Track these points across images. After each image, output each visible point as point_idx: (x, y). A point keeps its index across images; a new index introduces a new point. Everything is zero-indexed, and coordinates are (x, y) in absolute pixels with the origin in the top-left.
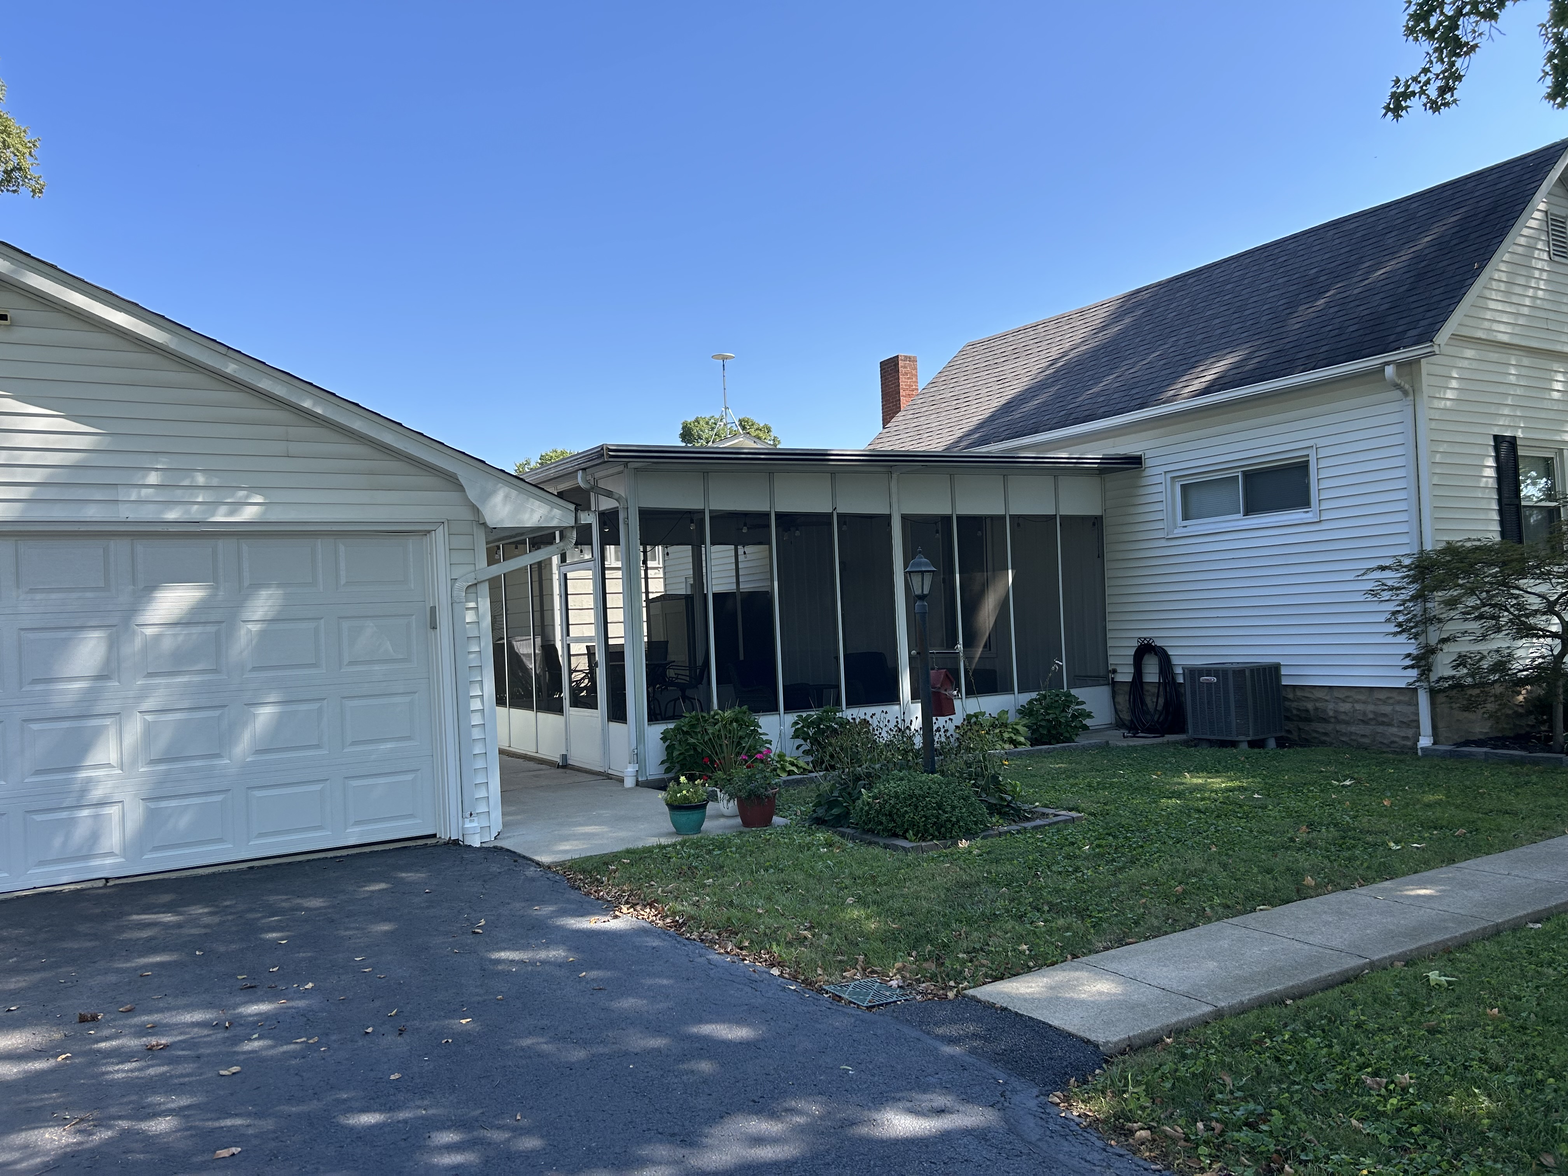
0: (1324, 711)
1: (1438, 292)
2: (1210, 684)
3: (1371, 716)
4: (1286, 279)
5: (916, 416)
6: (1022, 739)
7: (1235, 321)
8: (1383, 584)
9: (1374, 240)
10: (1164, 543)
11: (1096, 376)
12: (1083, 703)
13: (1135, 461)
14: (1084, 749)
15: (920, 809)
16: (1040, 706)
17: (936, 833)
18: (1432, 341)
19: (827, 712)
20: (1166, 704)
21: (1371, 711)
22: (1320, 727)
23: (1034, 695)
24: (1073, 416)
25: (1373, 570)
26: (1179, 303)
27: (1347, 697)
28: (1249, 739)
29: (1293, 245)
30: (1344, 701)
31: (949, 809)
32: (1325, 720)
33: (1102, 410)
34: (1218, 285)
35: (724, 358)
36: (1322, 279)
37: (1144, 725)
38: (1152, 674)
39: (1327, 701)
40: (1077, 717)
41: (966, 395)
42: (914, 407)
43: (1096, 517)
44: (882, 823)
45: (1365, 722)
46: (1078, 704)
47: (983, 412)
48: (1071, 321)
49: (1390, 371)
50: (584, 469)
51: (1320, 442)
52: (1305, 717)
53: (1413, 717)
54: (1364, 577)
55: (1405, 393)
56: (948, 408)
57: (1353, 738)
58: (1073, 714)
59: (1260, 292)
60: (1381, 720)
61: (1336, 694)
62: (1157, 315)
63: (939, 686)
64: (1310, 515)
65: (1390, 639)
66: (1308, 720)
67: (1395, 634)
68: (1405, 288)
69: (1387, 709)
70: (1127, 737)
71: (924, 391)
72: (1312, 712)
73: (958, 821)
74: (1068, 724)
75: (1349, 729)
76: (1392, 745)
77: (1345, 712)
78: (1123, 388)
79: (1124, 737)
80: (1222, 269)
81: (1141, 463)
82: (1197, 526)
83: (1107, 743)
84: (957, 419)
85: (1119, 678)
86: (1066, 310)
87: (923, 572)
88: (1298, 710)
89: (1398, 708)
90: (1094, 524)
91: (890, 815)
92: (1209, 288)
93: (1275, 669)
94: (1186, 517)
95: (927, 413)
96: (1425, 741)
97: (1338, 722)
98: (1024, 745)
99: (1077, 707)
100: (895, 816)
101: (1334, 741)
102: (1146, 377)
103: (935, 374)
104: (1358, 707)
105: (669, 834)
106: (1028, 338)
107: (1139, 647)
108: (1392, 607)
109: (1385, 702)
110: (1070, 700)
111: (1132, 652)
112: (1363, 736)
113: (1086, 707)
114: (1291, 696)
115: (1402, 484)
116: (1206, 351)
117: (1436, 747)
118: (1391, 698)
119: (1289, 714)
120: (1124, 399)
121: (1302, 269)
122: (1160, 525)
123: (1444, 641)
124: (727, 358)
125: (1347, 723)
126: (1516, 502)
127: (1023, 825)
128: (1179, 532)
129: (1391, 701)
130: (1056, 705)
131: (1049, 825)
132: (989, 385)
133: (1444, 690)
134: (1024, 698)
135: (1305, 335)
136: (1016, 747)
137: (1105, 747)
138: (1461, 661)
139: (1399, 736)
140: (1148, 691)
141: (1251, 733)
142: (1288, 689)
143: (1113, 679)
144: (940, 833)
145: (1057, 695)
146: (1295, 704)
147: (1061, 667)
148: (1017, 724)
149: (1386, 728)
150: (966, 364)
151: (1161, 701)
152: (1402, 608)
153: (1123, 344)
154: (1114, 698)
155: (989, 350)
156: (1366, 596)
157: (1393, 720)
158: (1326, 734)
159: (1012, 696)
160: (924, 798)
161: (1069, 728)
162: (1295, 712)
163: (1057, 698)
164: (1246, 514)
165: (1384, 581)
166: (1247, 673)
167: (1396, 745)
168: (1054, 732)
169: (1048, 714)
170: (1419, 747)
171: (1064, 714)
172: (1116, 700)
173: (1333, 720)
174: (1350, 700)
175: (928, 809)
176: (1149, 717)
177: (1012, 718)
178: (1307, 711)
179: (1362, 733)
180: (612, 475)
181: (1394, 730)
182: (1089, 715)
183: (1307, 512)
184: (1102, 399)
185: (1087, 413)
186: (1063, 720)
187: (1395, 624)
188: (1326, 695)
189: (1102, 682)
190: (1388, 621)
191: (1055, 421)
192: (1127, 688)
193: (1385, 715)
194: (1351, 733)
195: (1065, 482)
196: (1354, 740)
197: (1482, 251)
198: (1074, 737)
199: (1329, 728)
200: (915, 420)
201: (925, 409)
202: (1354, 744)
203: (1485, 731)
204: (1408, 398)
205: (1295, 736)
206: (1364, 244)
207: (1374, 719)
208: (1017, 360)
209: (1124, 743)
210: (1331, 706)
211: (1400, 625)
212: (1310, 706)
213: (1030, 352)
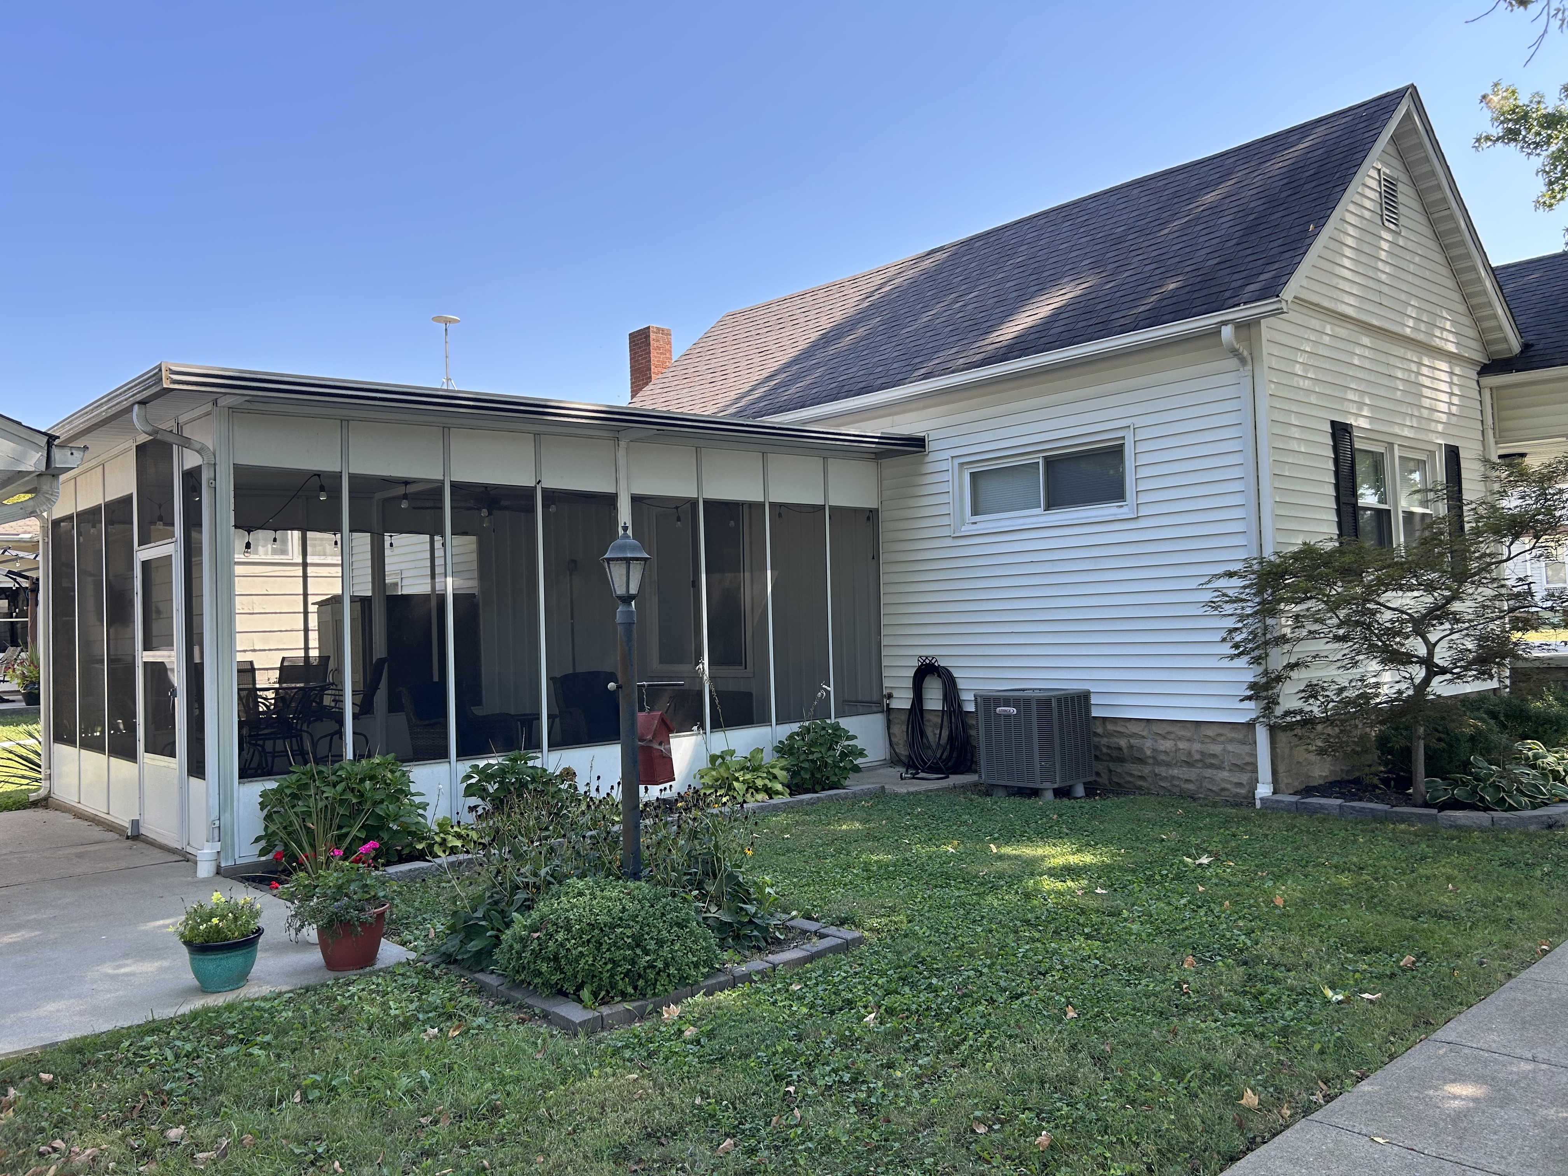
0: (1140, 750)
1: (1276, 243)
2: (1008, 716)
3: (1197, 757)
4: (1088, 238)
5: (666, 390)
6: (779, 787)
7: (1032, 283)
8: (1224, 595)
9: (1187, 196)
10: (949, 542)
11: (873, 345)
12: (854, 737)
13: (917, 444)
14: (856, 798)
15: (604, 948)
16: (801, 743)
17: (630, 990)
18: (1278, 296)
19: (514, 760)
20: (951, 738)
21: (1197, 751)
22: (1135, 769)
23: (795, 727)
24: (846, 388)
25: (1218, 576)
26: (965, 267)
27: (1168, 733)
28: (1056, 786)
29: (1094, 204)
30: (1164, 738)
31: (652, 946)
32: (1141, 761)
33: (879, 381)
34: (1010, 247)
35: (447, 321)
36: (1130, 237)
37: (925, 763)
38: (934, 701)
39: (1143, 737)
40: (846, 755)
41: (723, 368)
42: (664, 380)
43: (871, 511)
44: (540, 974)
45: (1189, 764)
46: (850, 738)
47: (741, 386)
48: (843, 289)
49: (1227, 332)
50: (142, 403)
51: (1139, 422)
52: (1118, 757)
53: (1248, 759)
54: (1208, 586)
55: (1243, 361)
56: (703, 382)
57: (1176, 783)
58: (842, 752)
59: (1059, 253)
60: (1207, 761)
61: (1156, 728)
62: (940, 281)
63: (649, 737)
64: (1124, 510)
65: (1226, 663)
66: (1121, 760)
67: (1232, 657)
68: (1234, 242)
69: (1216, 749)
70: (905, 778)
71: (676, 364)
72: (1125, 751)
73: (667, 965)
74: (836, 765)
75: (1170, 772)
76: (1222, 794)
77: (1165, 752)
78: (904, 357)
79: (902, 779)
80: (1013, 232)
81: (924, 447)
82: (989, 522)
83: (883, 788)
84: (712, 393)
85: (895, 704)
86: (838, 278)
87: (628, 560)
88: (1109, 747)
89: (1230, 748)
90: (868, 518)
91: (556, 959)
92: (999, 250)
93: (1083, 698)
94: (975, 512)
95: (678, 387)
96: (1264, 790)
97: (1158, 763)
98: (782, 794)
99: (847, 743)
100: (563, 962)
101: (1152, 787)
102: (930, 345)
103: (690, 346)
104: (1181, 745)
105: (189, 993)
106: (795, 308)
107: (920, 667)
108: (1230, 623)
109: (1214, 740)
110: (838, 733)
111: (911, 673)
112: (1188, 781)
113: (858, 743)
114: (1100, 730)
115: (1237, 473)
116: (1001, 315)
117: (1278, 797)
118: (1221, 735)
119: (1098, 753)
120: (904, 370)
121: (1106, 228)
122: (945, 521)
123: (1292, 666)
124: (451, 321)
125: (1168, 765)
126: (1353, 501)
127: (771, 957)
128: (967, 529)
129: (1222, 739)
130: (820, 741)
131: (811, 958)
132: (750, 357)
133: (1290, 727)
134: (784, 731)
135: (1118, 294)
136: (771, 798)
137: (880, 795)
138: (1312, 691)
139: (1231, 782)
140: (929, 721)
141: (1058, 779)
142: (1098, 723)
143: (888, 705)
144: (635, 988)
145: (824, 728)
146: (1104, 741)
147: (828, 692)
148: (773, 767)
149: (1215, 772)
150: (725, 335)
151: (945, 733)
152: (1240, 625)
153: (902, 312)
154: (889, 728)
155: (751, 320)
156: (1206, 608)
157: (1223, 762)
158: (1142, 778)
159: (769, 728)
160: (613, 927)
161: (837, 770)
162: (1105, 750)
163: (823, 733)
164: (1047, 509)
165: (1224, 591)
166: (1054, 703)
167: (1227, 793)
168: (819, 776)
169: (812, 753)
170: (1257, 796)
171: (831, 753)
172: (891, 731)
173: (1151, 761)
174: (1172, 736)
175: (619, 948)
176: (930, 753)
177: (768, 757)
178: (1120, 749)
179: (1186, 777)
180: (199, 418)
181: (1225, 774)
182: (861, 753)
183: (1121, 506)
184: (880, 369)
185: (861, 385)
186: (829, 761)
187: (1231, 644)
188: (1143, 730)
189: (875, 709)
190: (1224, 640)
191: (824, 394)
192: (904, 717)
193: (1214, 756)
194: (1173, 777)
195: (836, 466)
196: (1177, 786)
197: (1324, 200)
198: (842, 781)
199: (1146, 770)
200: (664, 395)
201: (676, 383)
202: (1176, 790)
203: (1324, 774)
204: (1246, 368)
205: (1104, 780)
206: (1176, 200)
207: (1201, 761)
208: (782, 331)
209: (903, 789)
210: (1149, 743)
211: (1236, 646)
212: (1123, 743)
213: (796, 322)
